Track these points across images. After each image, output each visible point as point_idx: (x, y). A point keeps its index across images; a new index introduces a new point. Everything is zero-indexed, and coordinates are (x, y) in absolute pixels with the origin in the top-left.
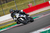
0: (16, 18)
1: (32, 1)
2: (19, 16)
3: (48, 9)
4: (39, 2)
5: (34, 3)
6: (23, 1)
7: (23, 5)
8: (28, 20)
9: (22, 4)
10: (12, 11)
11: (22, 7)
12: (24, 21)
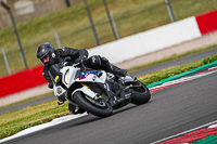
0: (64, 87)
2: (78, 80)
8: (119, 96)
10: (50, 54)
12: (98, 101)
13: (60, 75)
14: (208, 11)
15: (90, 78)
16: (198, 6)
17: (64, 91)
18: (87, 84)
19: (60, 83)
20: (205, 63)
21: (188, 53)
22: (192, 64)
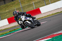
1: (19, 8)
2: (25, 19)
3: (39, 18)
4: (28, 9)
5: (21, 10)
6: (7, 8)
7: (7, 13)
9: (7, 11)
11: (7, 15)
12: (31, 24)
13: (21, 18)
14: (11, 17)
15: (28, 19)
16: (8, 15)
17: (22, 22)
18: (28, 20)
19: (21, 20)
20: (10, 32)
21: (5, 29)
22: (6, 32)
